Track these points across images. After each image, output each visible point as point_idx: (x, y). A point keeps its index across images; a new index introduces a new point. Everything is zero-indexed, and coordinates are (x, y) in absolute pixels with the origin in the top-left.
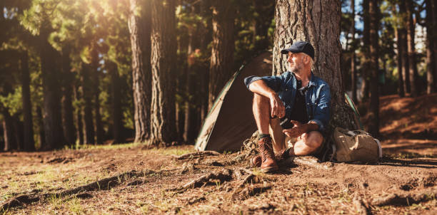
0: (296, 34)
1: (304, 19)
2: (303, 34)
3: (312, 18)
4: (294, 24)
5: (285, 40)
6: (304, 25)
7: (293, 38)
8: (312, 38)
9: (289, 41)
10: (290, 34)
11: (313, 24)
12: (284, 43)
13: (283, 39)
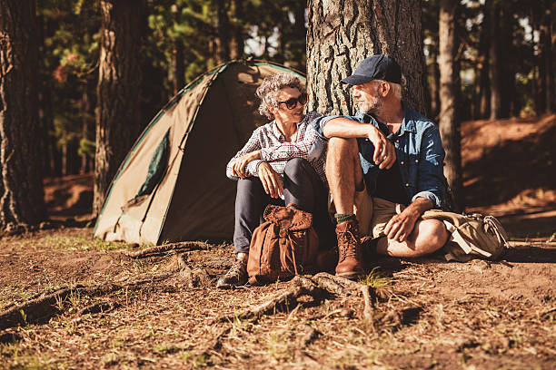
0: (355, 39)
1: (370, 14)
2: (369, 39)
3: (383, 13)
4: (351, 23)
5: (335, 48)
6: (370, 23)
7: (350, 45)
8: (385, 46)
9: (342, 50)
10: (345, 40)
11: (384, 22)
12: (332, 52)
13: (331, 47)
